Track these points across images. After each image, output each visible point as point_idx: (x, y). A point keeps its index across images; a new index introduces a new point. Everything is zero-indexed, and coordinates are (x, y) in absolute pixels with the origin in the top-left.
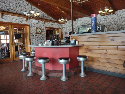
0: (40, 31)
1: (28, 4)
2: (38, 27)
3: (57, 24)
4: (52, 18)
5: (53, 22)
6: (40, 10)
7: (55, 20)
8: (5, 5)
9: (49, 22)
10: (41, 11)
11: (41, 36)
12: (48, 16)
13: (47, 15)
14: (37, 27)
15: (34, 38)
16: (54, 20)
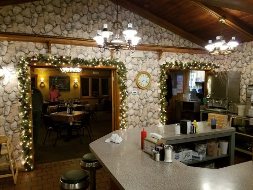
0: (148, 81)
1: (121, 9)
2: (144, 69)
3: (201, 57)
4: (187, 41)
5: (190, 53)
6: (152, 23)
7: (194, 47)
8: (63, 21)
9: (177, 52)
10: (155, 25)
11: (150, 93)
12: (174, 35)
13: (171, 33)
14: (139, 70)
15: (132, 101)
16: (191, 44)
